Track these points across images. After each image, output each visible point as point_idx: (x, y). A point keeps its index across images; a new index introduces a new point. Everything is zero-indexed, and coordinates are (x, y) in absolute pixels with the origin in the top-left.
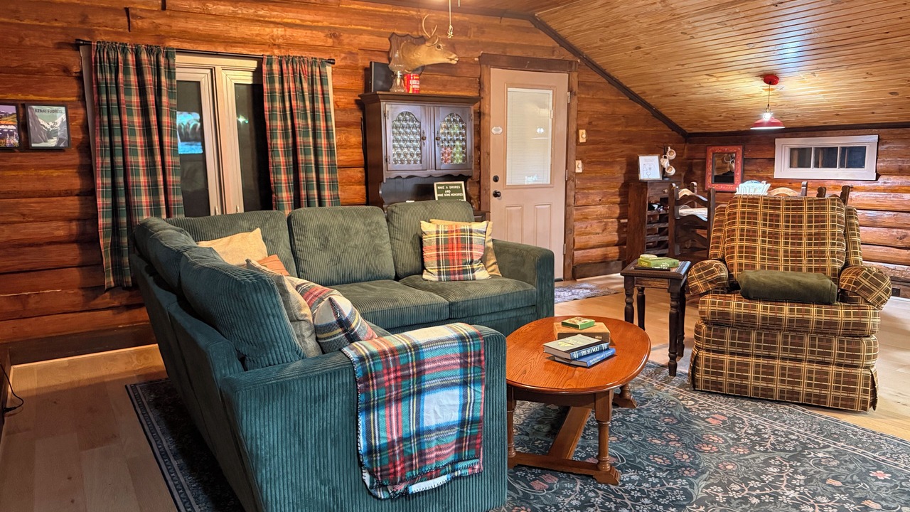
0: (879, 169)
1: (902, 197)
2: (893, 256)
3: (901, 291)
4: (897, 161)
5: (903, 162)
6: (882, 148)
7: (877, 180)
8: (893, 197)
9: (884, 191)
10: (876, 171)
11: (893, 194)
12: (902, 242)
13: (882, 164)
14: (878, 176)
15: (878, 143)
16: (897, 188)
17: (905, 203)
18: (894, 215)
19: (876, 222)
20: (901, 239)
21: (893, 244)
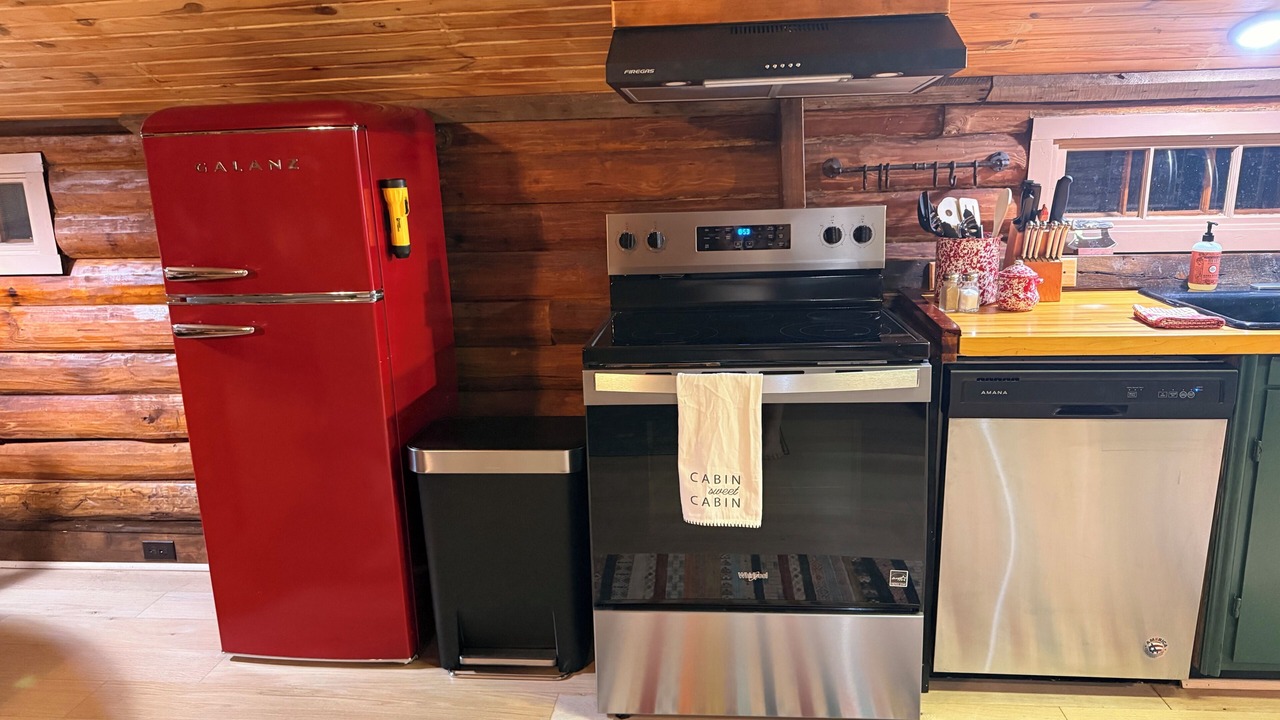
0: (63, 244)
1: (131, 316)
2: (146, 463)
3: (177, 547)
4: (100, 224)
5: (114, 224)
6: (59, 187)
7: (67, 271)
8: (112, 316)
9: (91, 300)
10: (60, 251)
11: (110, 308)
12: (157, 429)
13: (66, 231)
14: (67, 264)
15: (46, 175)
16: (118, 293)
17: (141, 329)
18: (126, 361)
19: (89, 382)
20: (152, 420)
21: (140, 434)
